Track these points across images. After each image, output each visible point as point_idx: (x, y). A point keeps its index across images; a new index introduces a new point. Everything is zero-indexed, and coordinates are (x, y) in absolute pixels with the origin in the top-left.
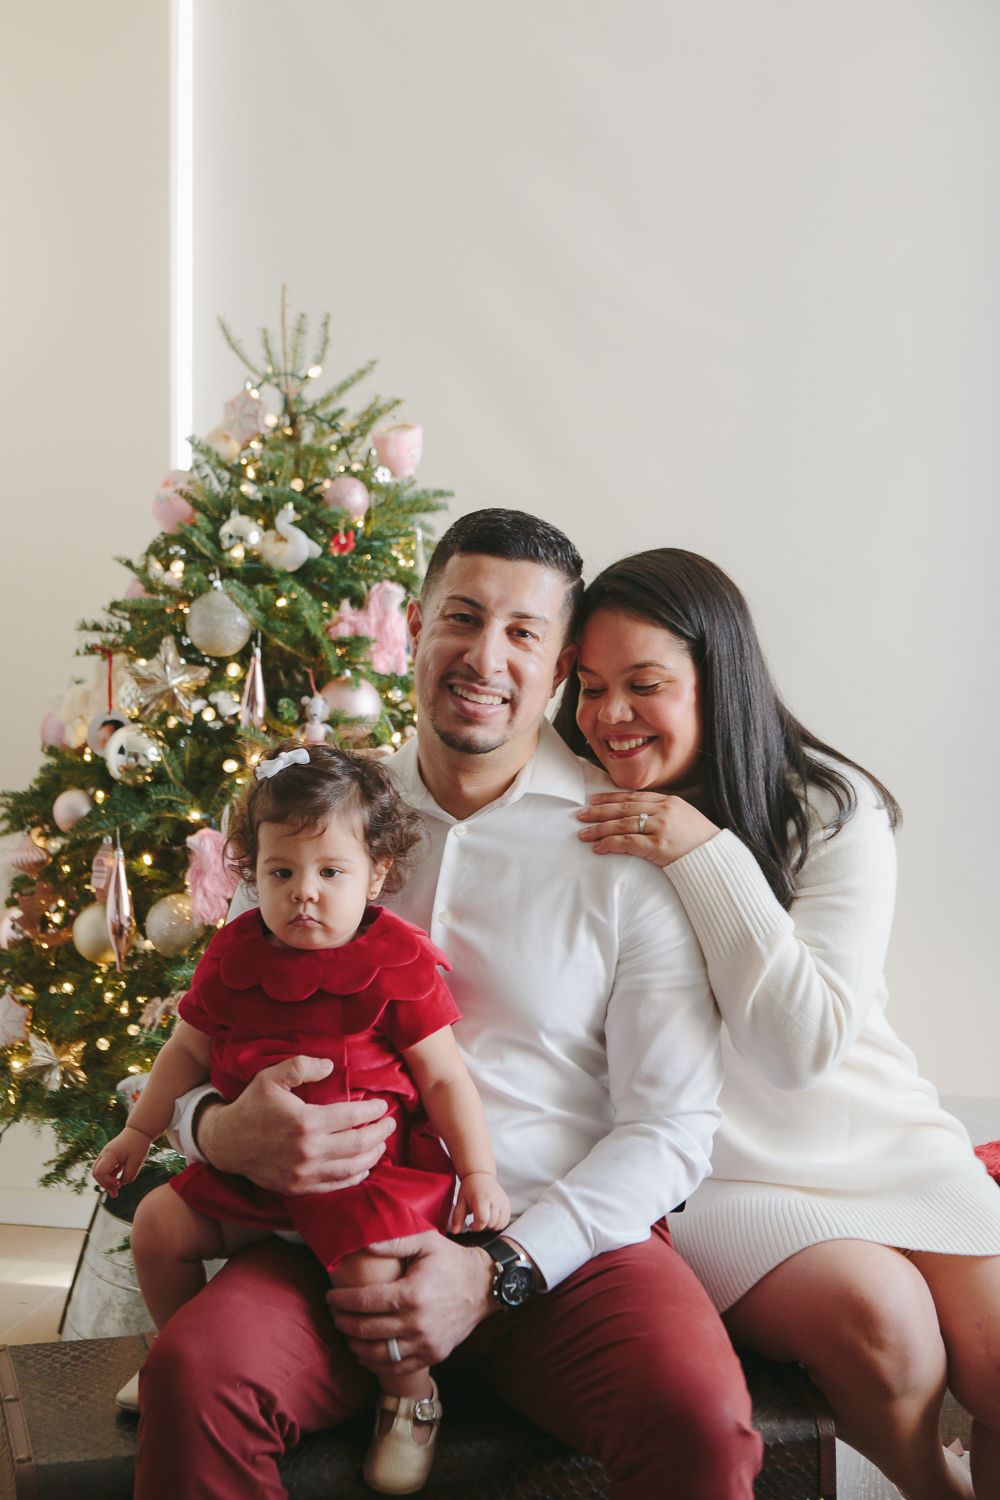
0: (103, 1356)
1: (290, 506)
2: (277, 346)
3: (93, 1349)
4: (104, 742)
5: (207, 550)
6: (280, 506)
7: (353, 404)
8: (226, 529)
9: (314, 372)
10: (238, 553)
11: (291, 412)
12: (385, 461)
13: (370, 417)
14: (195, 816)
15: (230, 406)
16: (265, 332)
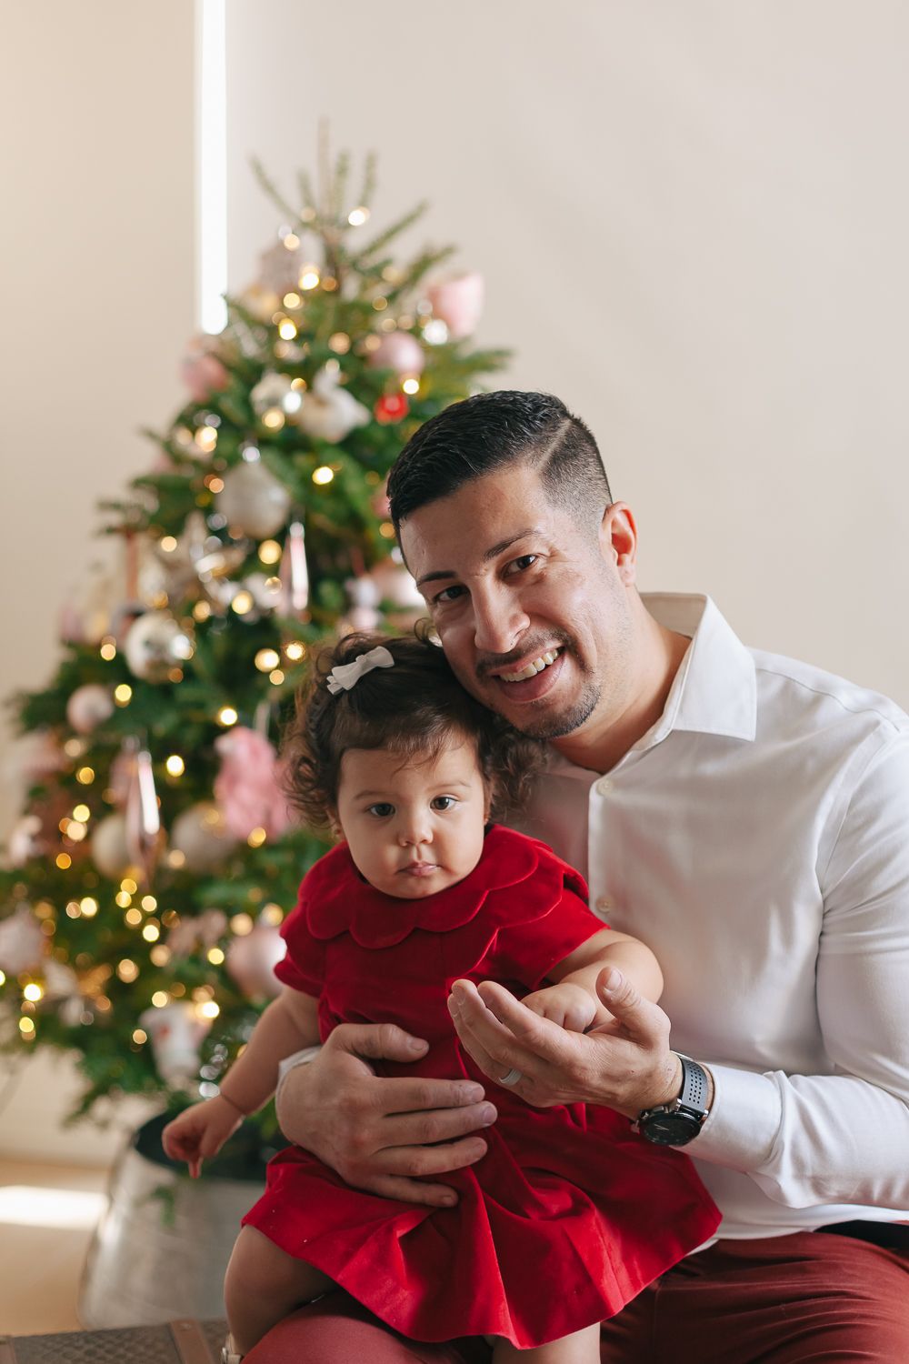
0: (121, 1351)
1: (334, 366)
2: (316, 190)
3: (110, 1342)
4: (127, 633)
6: (322, 365)
7: (403, 252)
8: (259, 391)
9: (357, 217)
10: (273, 421)
11: (334, 262)
12: (437, 315)
13: (423, 265)
14: (228, 716)
15: (264, 259)
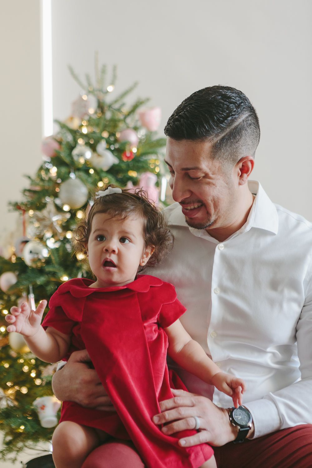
1: (104, 142)
2: (93, 79)
4: (22, 250)
6: (99, 142)
9: (110, 89)
10: (81, 161)
11: (101, 107)
13: (136, 106)
14: (65, 279)
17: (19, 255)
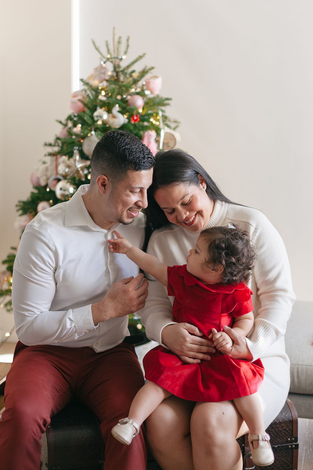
1: (117, 106)
2: (111, 47)
4: (55, 186)
5: (89, 121)
6: (113, 105)
7: (138, 68)
8: (96, 114)
9: (124, 57)
10: (100, 123)
11: (116, 71)
13: (144, 73)
15: (96, 69)
16: (107, 42)
17: (53, 189)
